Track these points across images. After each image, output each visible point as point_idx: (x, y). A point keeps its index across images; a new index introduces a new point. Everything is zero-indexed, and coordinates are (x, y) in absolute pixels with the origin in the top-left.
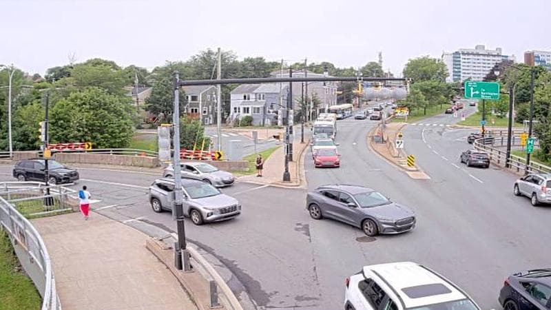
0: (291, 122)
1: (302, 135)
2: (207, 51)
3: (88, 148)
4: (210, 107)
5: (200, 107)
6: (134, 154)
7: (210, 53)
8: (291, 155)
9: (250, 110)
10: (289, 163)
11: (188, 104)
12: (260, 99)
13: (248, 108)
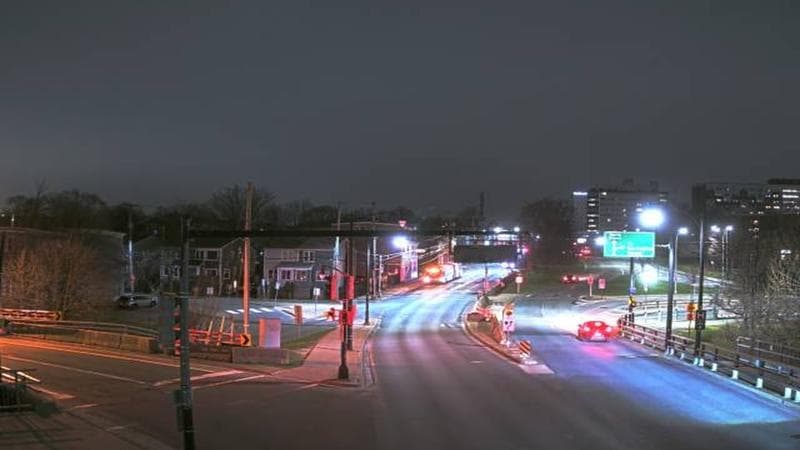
0: (351, 294)
1: (367, 313)
2: (232, 187)
3: (58, 319)
4: (235, 268)
5: (220, 266)
6: (122, 332)
7: (237, 190)
8: (350, 341)
9: (292, 274)
10: (348, 353)
11: (203, 264)
12: (306, 258)
13: (289, 272)
